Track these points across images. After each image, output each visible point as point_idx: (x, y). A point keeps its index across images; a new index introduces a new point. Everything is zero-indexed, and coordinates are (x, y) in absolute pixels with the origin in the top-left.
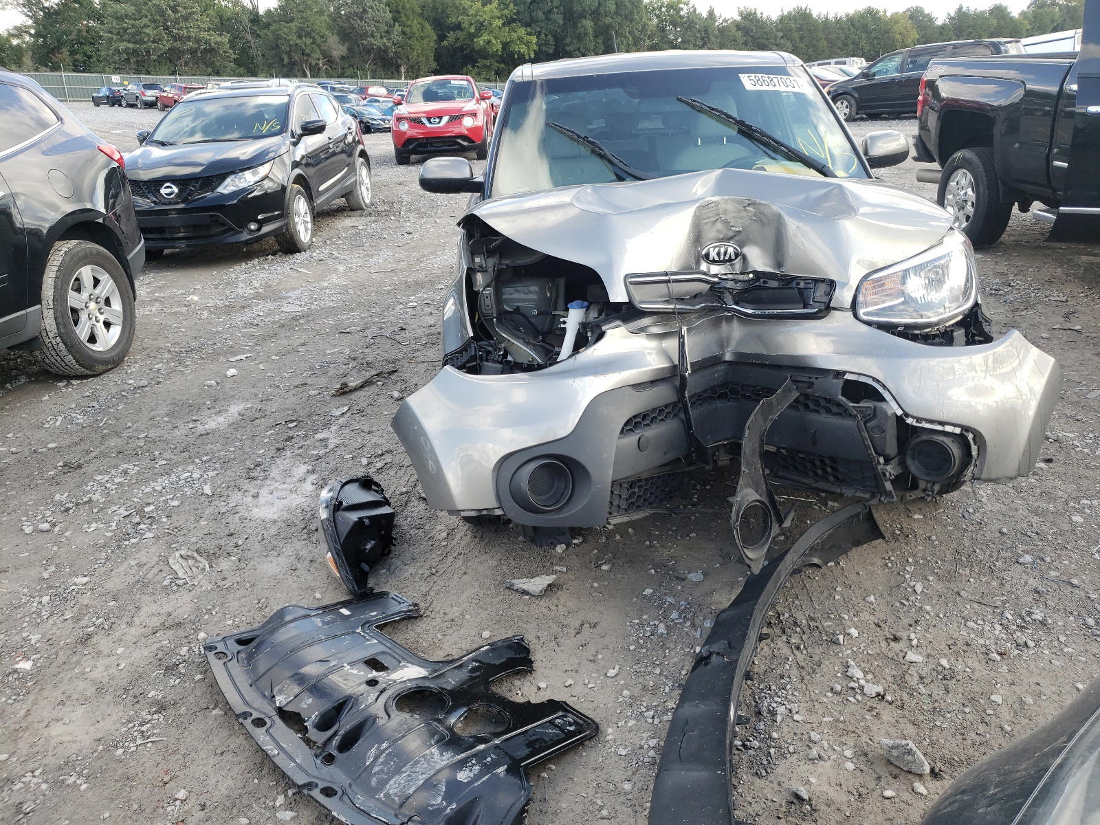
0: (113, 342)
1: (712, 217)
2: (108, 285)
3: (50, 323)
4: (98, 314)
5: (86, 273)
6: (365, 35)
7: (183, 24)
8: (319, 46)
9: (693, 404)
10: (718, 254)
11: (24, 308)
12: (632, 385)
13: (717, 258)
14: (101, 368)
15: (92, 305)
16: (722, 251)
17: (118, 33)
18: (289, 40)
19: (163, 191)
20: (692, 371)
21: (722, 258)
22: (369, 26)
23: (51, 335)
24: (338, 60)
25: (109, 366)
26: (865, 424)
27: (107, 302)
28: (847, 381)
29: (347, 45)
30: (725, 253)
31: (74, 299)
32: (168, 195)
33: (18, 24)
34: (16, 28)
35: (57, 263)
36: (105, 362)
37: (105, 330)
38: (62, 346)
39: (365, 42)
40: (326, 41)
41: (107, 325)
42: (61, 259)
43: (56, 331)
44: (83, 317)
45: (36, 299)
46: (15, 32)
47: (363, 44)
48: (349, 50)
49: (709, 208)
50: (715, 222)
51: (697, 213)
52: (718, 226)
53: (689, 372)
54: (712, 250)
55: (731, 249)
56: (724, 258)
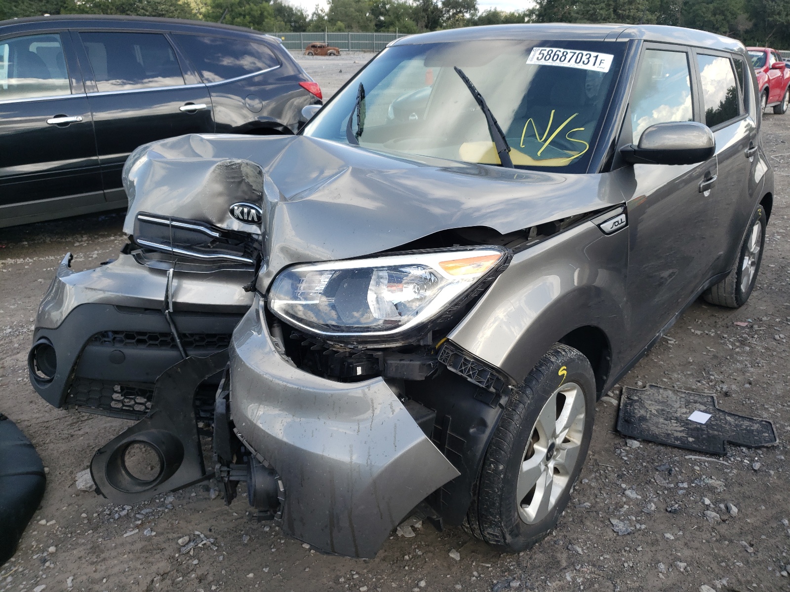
1: (238, 177)
6: (773, 13)
7: (627, 7)
8: (728, 22)
10: (242, 213)
12: (118, 306)
13: (240, 216)
16: (246, 210)
17: (583, 14)
18: (704, 18)
21: (246, 217)
22: (778, 5)
24: (742, 32)
29: (753, 21)
30: (249, 213)
33: (531, 8)
34: (528, 10)
39: (771, 19)
40: (736, 18)
46: (528, 13)
47: (768, 20)
48: (755, 25)
49: (232, 169)
50: (240, 183)
51: (218, 171)
52: (244, 187)
53: (171, 310)
54: (236, 208)
55: (253, 211)
56: (248, 218)
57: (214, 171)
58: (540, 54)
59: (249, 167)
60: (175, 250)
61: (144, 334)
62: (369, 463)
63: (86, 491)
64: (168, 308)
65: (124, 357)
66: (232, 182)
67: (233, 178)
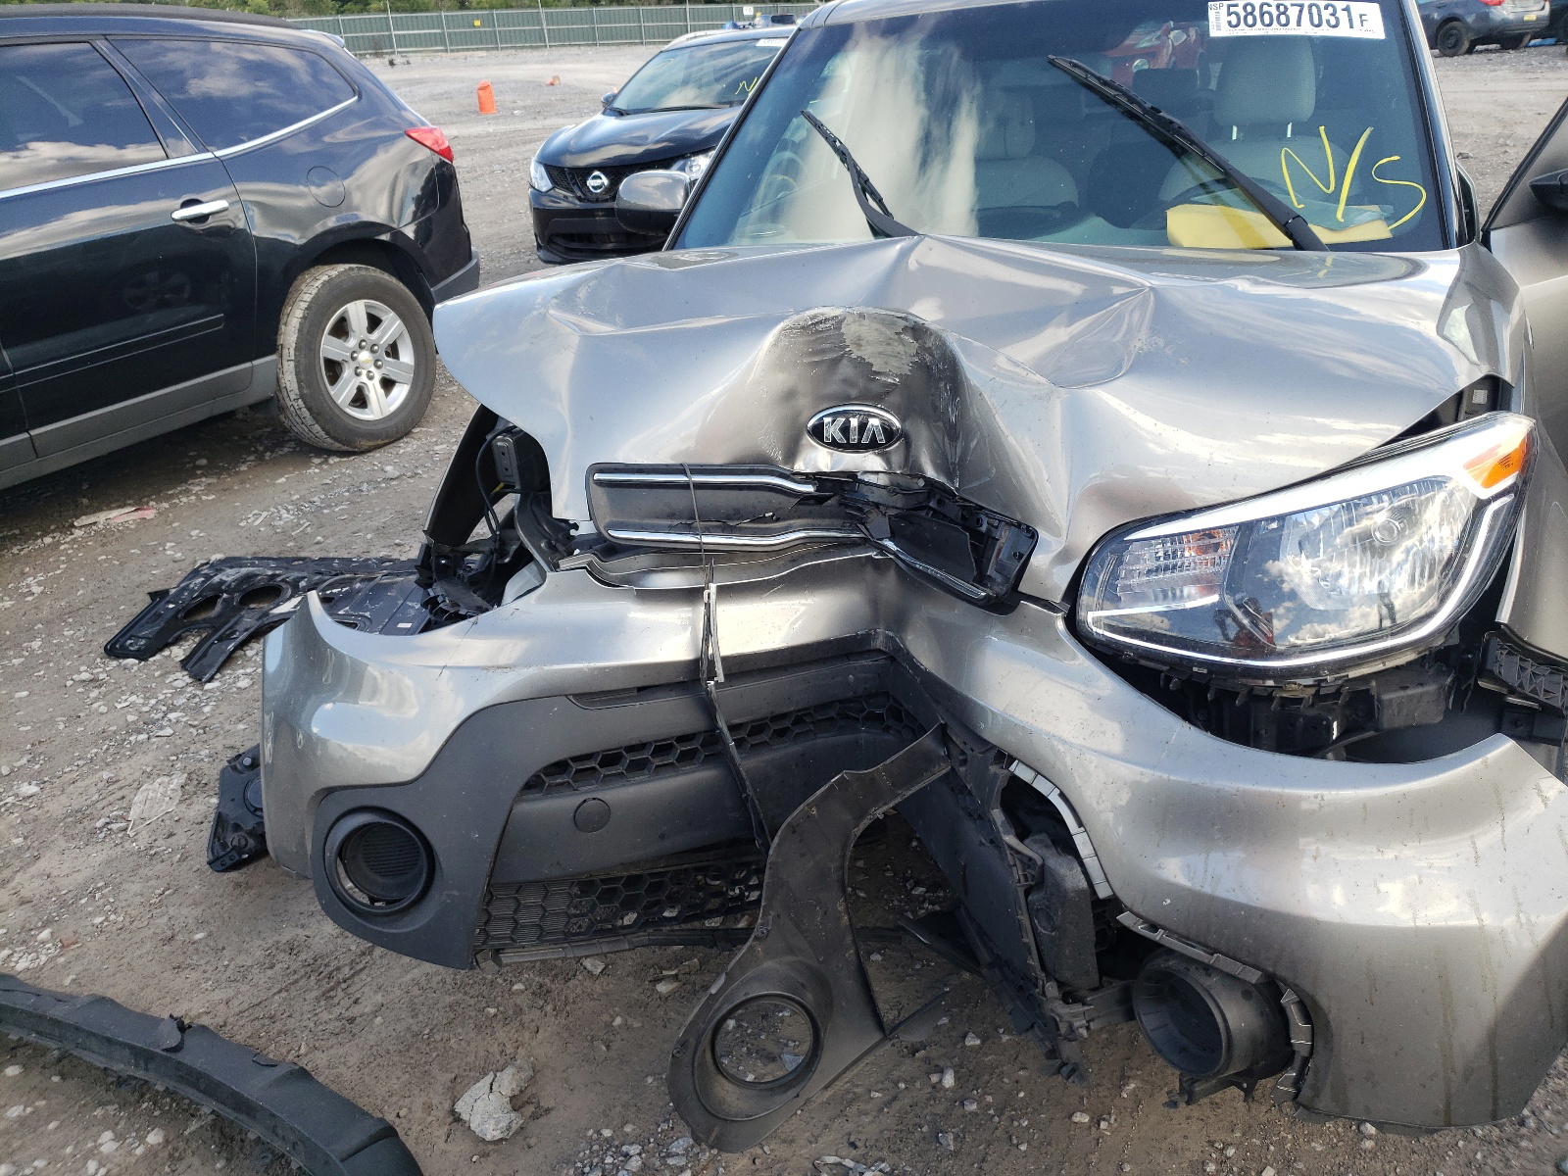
0: (393, 408)
1: (831, 350)
2: (392, 326)
3: (289, 380)
4: (373, 369)
5: (356, 311)
9: (739, 743)
10: (845, 430)
11: (251, 360)
12: (575, 695)
13: (839, 436)
14: (365, 444)
15: (364, 356)
16: (854, 422)
19: (591, 183)
20: (726, 676)
21: (854, 438)
23: (293, 397)
25: (380, 442)
26: (1027, 893)
27: (393, 351)
28: (1014, 779)
30: (863, 427)
31: (330, 347)
32: (595, 188)
35: (308, 298)
36: (371, 436)
37: (381, 391)
38: (305, 413)
41: (388, 384)
42: (315, 291)
43: (297, 391)
44: (347, 372)
45: (271, 346)
49: (818, 332)
50: (835, 362)
51: (785, 342)
52: (845, 370)
53: (721, 678)
54: (827, 420)
55: (874, 422)
56: (860, 439)
57: (775, 344)
58: (1229, 14)
59: (866, 322)
60: (706, 539)
61: (641, 747)
62: (1523, 920)
63: (501, 1140)
64: (712, 675)
65: (606, 813)
66: (816, 363)
67: (823, 351)
